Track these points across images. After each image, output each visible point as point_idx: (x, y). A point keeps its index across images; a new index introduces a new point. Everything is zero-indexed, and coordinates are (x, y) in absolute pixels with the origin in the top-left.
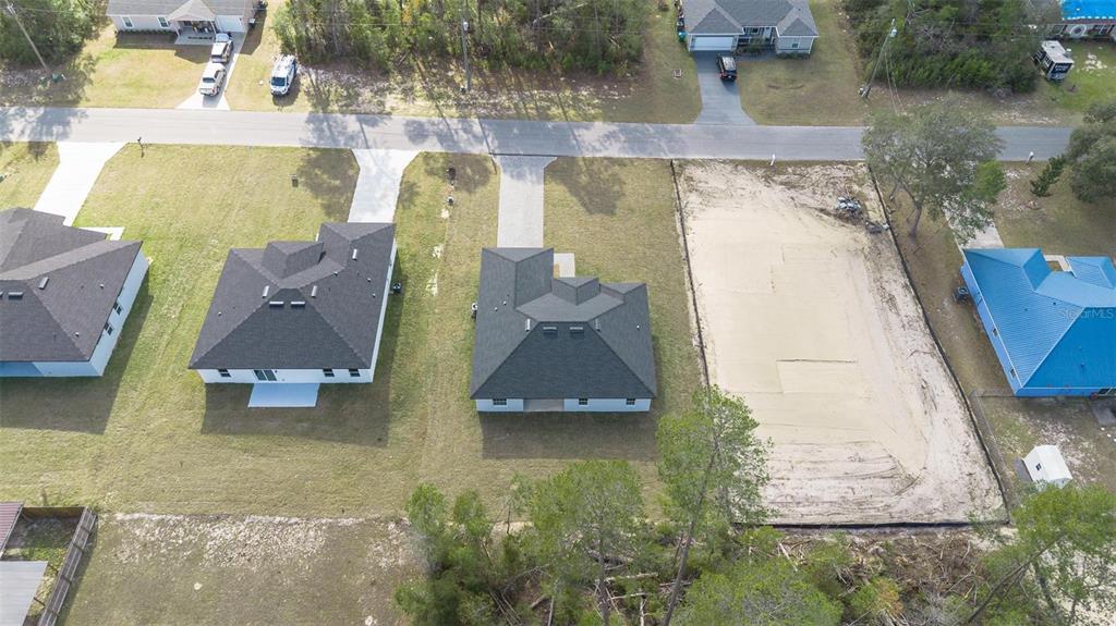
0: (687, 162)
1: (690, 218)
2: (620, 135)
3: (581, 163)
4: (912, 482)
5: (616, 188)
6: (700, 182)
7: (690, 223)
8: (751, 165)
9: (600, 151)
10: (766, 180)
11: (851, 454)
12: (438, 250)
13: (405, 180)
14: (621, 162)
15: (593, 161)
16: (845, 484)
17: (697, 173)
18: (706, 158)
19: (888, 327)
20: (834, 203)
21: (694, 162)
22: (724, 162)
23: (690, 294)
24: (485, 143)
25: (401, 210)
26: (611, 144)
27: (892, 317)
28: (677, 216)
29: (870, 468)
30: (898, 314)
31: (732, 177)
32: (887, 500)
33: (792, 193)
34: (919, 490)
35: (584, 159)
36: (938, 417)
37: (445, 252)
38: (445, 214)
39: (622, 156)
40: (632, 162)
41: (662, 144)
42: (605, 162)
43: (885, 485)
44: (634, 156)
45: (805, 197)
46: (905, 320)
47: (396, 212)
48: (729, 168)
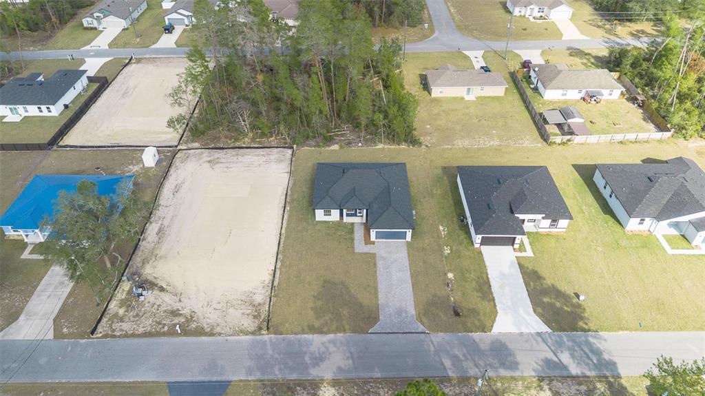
0: (253, 333)
1: (267, 282)
2: (309, 362)
3: (347, 327)
4: (209, 162)
5: (319, 303)
6: (248, 315)
7: (267, 278)
8: (200, 332)
9: (330, 342)
10: (192, 317)
11: (231, 170)
12: (447, 251)
13: (492, 303)
14: (312, 329)
15: (338, 330)
16: (240, 160)
17: (247, 323)
18: (235, 337)
19: (174, 218)
20: (149, 296)
21: (247, 333)
22: (220, 334)
23: (283, 231)
24: (435, 343)
26: (319, 349)
27: (166, 223)
28: (276, 283)
29: (225, 165)
30: (162, 224)
31: (220, 321)
32: (224, 156)
33: (177, 306)
34: (209, 159)
35: (344, 331)
36: (179, 182)
37: (441, 251)
38: (450, 275)
39: (310, 337)
40: (303, 329)
41: (271, 352)
42: (325, 329)
43: (222, 160)
44: (299, 336)
45: (168, 301)
46: (160, 222)
47: (487, 274)
48: (218, 330)
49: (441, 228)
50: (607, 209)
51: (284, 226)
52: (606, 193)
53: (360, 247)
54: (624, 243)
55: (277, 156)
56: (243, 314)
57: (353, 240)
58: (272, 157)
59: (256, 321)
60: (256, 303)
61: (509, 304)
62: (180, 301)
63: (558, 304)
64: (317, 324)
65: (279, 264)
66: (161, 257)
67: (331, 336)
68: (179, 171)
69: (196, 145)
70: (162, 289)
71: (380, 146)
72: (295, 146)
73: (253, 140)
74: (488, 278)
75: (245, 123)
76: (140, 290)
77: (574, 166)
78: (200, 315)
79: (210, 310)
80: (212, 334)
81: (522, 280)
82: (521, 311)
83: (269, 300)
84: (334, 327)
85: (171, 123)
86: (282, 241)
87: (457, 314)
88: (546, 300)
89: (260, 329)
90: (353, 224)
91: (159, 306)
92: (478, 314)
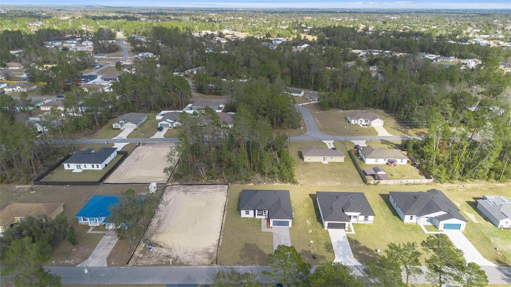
0: (209, 265)
1: (215, 244)
3: (257, 263)
4: (183, 191)
5: (243, 253)
6: (206, 258)
7: (216, 242)
8: (182, 264)
9: (248, 269)
10: (177, 259)
11: (195, 195)
12: (310, 231)
13: (333, 254)
14: (239, 263)
15: (252, 264)
16: (200, 190)
17: (206, 261)
18: (200, 266)
19: (166, 216)
20: (154, 249)
21: (206, 265)
22: (192, 265)
25: (329, 242)
27: (162, 218)
28: (220, 244)
29: (192, 193)
31: (191, 260)
32: (191, 188)
33: (170, 254)
36: (168, 200)
37: (307, 231)
38: (312, 242)
39: (238, 267)
40: (234, 264)
41: (218, 272)
42: (246, 264)
43: (191, 190)
44: (232, 266)
45: (165, 251)
46: (159, 218)
47: (331, 241)
48: (191, 263)
49: (308, 221)
50: (395, 213)
51: (224, 220)
52: (395, 205)
53: (264, 229)
54: (402, 228)
55: (220, 188)
56: (203, 257)
57: (261, 226)
58: (218, 189)
59: (210, 260)
60: (210, 253)
61: (342, 254)
62: (171, 251)
63: (367, 254)
64: (242, 261)
65: (222, 236)
66: (160, 233)
67: (249, 266)
68: (168, 195)
69: (177, 183)
70: (161, 246)
71: (276, 184)
72: (230, 184)
73: (207, 180)
74: (331, 243)
75: (203, 172)
76: (150, 246)
77: (380, 194)
78: (181, 257)
79: (187, 255)
80: (188, 265)
81: (348, 244)
82: (347, 257)
83: (216, 251)
84: (251, 262)
85: (165, 170)
86: (223, 226)
87: (314, 258)
88: (360, 252)
89: (212, 263)
90: (261, 219)
91: (160, 253)
92: (325, 258)
